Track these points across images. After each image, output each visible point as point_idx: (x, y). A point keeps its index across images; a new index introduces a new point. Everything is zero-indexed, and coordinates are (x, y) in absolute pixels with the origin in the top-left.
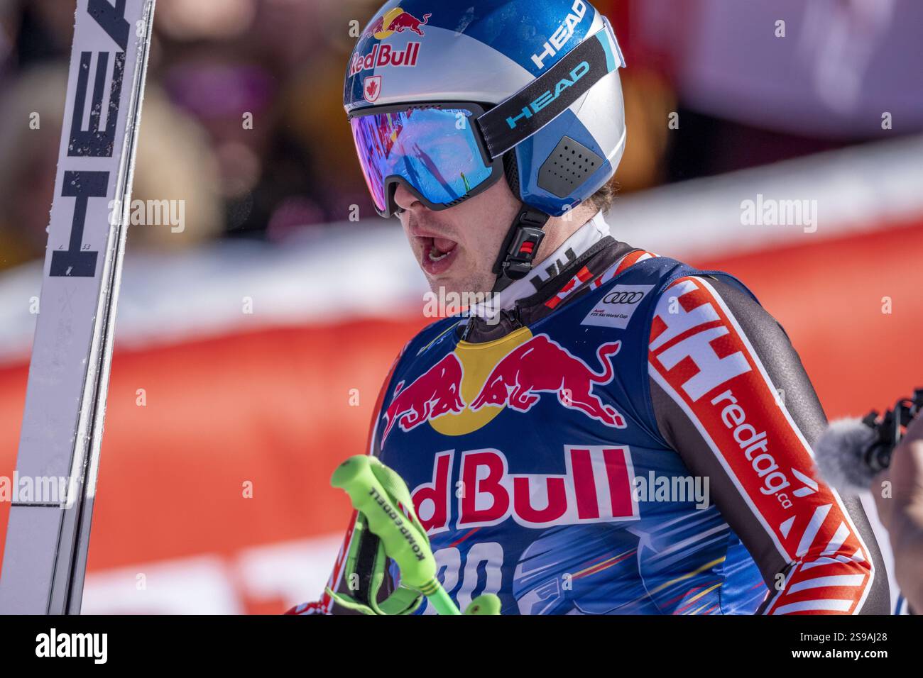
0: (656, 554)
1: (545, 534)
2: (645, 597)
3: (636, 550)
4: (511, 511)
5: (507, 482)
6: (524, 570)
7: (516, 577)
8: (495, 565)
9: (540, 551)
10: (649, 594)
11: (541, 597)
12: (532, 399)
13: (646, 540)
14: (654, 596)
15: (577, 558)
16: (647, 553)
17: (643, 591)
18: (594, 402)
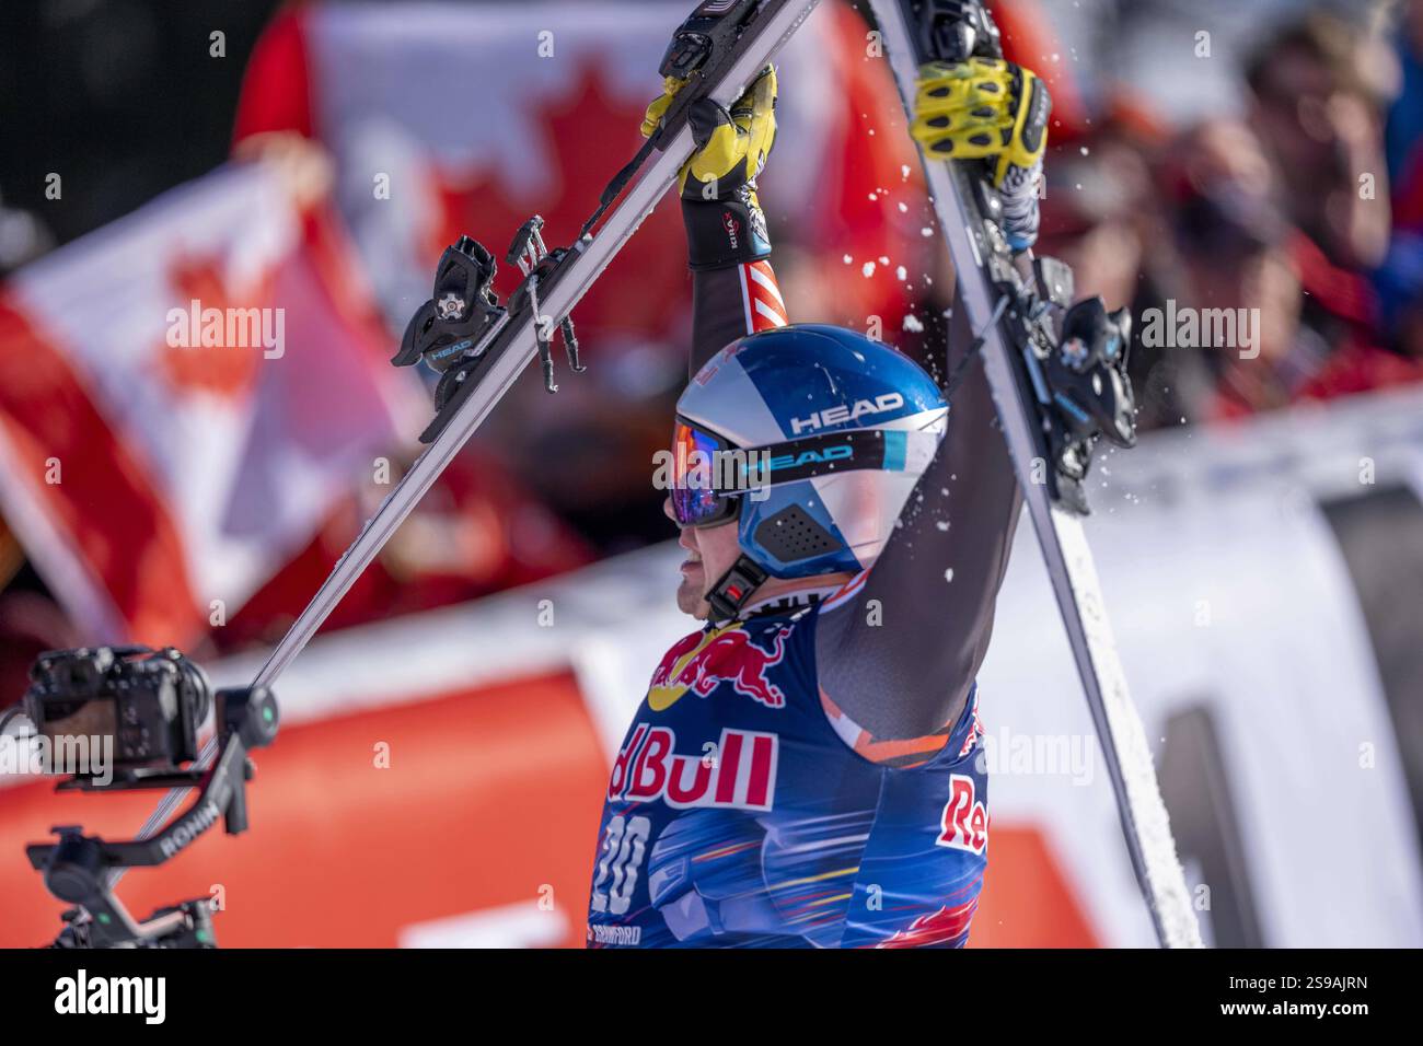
0: (779, 849)
1: (685, 813)
2: (763, 891)
3: (762, 842)
4: (664, 791)
5: (668, 762)
6: (660, 848)
7: (653, 854)
8: (640, 840)
9: (675, 831)
10: (768, 889)
11: (669, 875)
12: (712, 684)
13: (773, 834)
14: (773, 892)
15: (704, 841)
16: (773, 847)
17: (763, 885)
18: (762, 685)
